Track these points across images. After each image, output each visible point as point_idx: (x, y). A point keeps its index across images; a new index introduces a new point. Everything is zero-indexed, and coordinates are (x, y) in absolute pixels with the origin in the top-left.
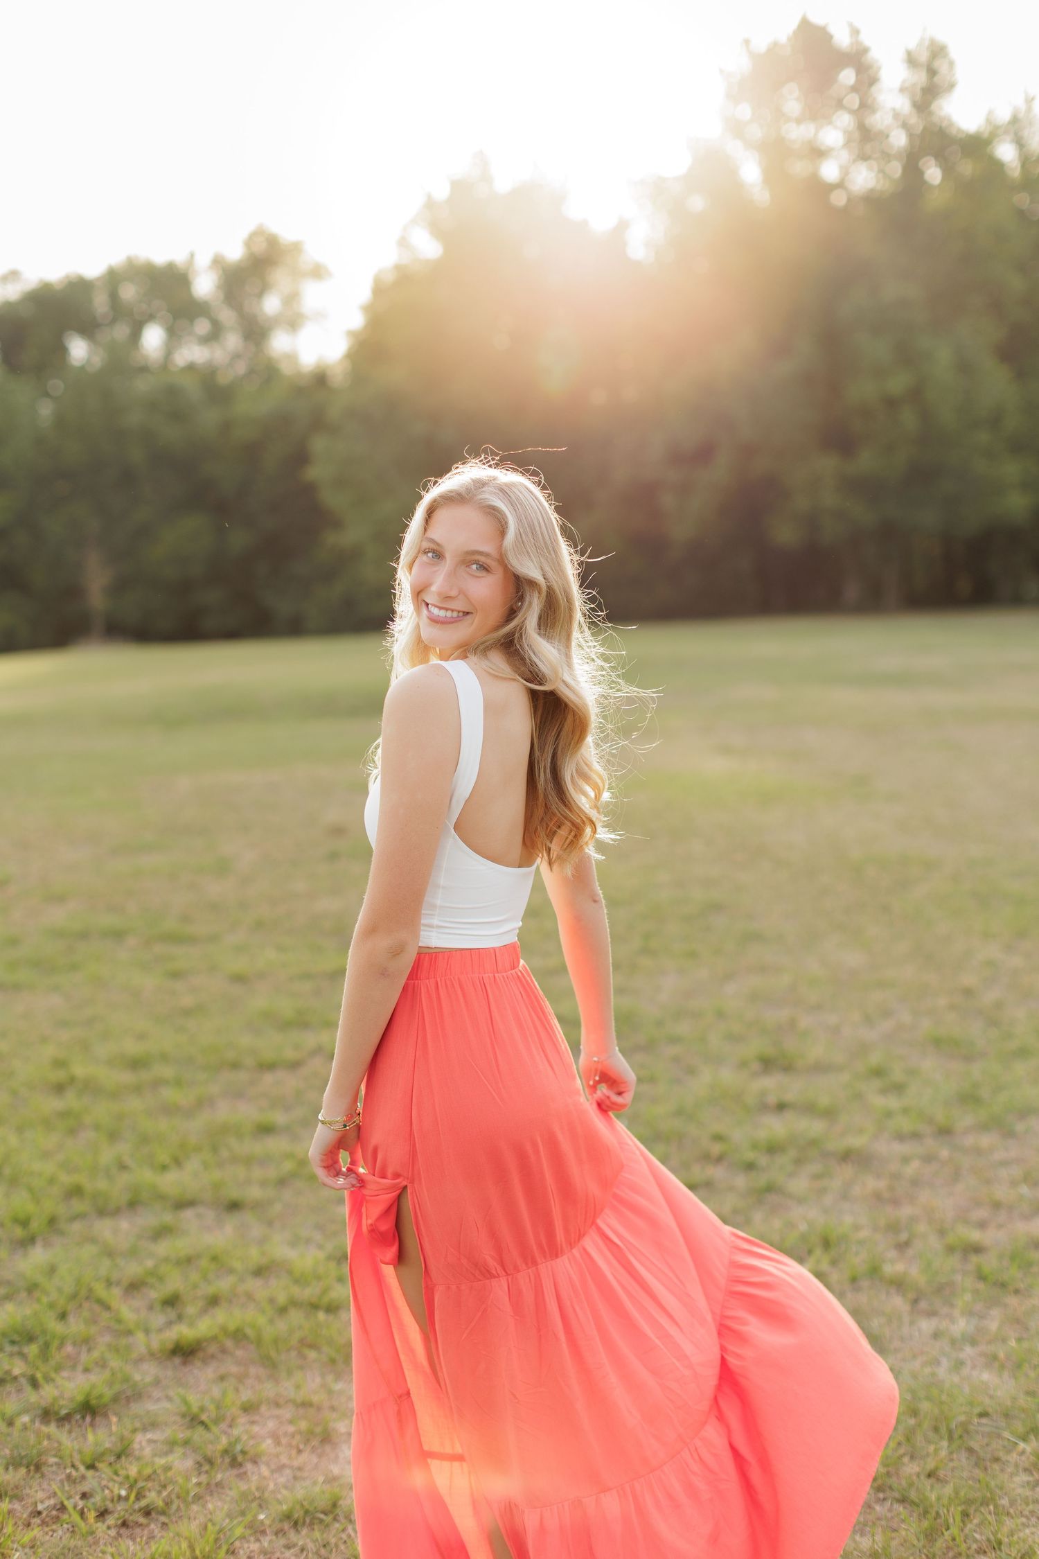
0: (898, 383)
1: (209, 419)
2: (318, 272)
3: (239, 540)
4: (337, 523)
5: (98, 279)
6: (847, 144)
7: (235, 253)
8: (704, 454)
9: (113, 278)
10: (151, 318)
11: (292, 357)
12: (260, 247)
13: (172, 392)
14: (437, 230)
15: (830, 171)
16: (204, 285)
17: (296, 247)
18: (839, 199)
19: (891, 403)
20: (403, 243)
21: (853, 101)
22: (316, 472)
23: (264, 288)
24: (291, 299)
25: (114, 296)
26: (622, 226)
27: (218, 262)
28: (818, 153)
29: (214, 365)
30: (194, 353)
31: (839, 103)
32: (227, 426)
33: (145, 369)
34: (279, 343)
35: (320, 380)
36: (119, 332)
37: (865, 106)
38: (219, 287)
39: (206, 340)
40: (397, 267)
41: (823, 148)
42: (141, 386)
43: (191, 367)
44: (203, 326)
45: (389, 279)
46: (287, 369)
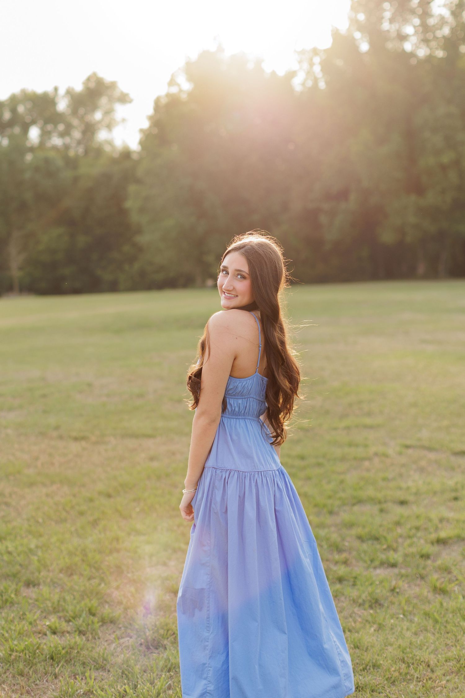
0: (446, 159)
1: (67, 175)
2: (124, 99)
3: (82, 240)
4: (139, 231)
5: (6, 101)
6: (416, 32)
7: (79, 88)
8: (343, 195)
9: (14, 101)
10: (33, 122)
11: (110, 143)
12: (92, 85)
13: (47, 161)
14: (190, 78)
15: (408, 47)
16: (62, 105)
17: (113, 85)
18: (413, 62)
19: (444, 168)
20: (172, 83)
21: (420, 11)
22: (129, 204)
23: (95, 108)
24: (109, 112)
25: (14, 111)
26: (292, 74)
27: (70, 92)
28: (403, 38)
29: (67, 147)
30: (56, 141)
31: (413, 12)
32: (76, 179)
33: (32, 149)
34: (102, 135)
35: (126, 154)
36: (17, 130)
37: (425, 14)
38: (68, 106)
39: (62, 135)
40: (168, 95)
41: (404, 34)
42: (29, 157)
43: (55, 148)
44: (61, 127)
45: (164, 101)
46: (107, 148)
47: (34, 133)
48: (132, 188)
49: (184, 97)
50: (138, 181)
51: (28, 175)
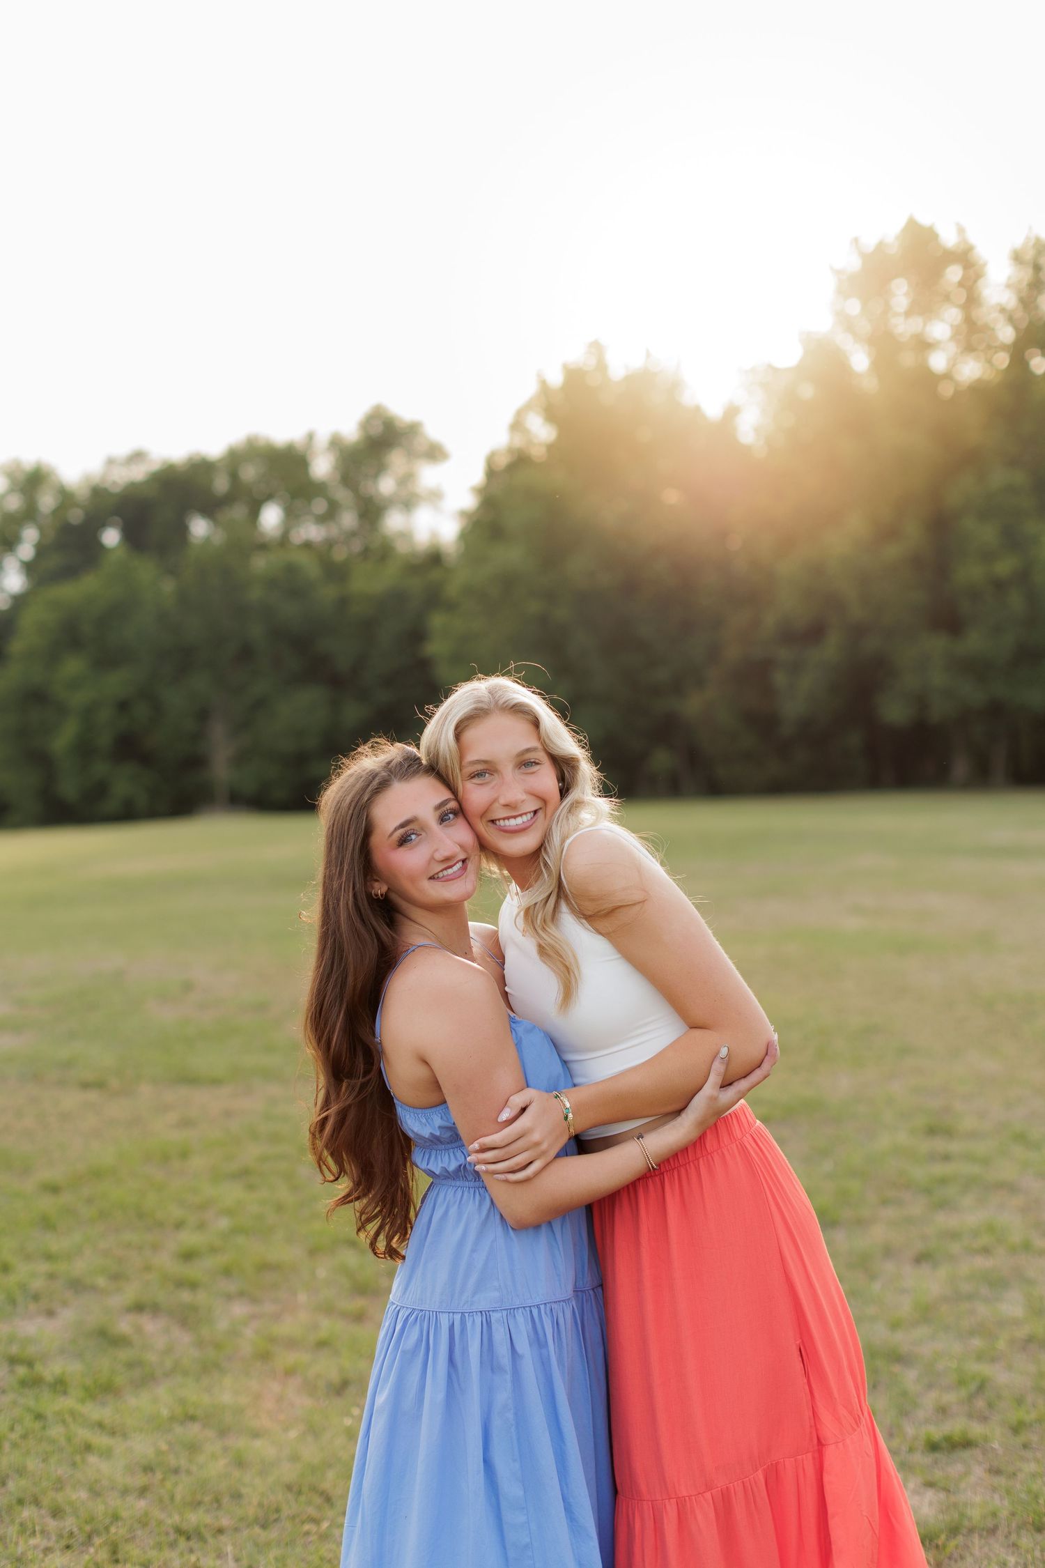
0: (1005, 567)
1: (326, 596)
2: (435, 453)
5: (220, 461)
6: (954, 337)
7: (352, 435)
8: (814, 633)
9: (235, 458)
10: (269, 497)
11: (406, 535)
12: (377, 429)
13: (292, 569)
14: (551, 417)
15: (938, 362)
16: (322, 467)
17: (413, 429)
18: (946, 390)
19: (999, 586)
20: (517, 426)
21: (960, 296)
22: (434, 648)
23: (380, 469)
24: (407, 479)
25: (234, 476)
26: (732, 412)
27: (336, 443)
28: (925, 345)
29: (330, 543)
30: (311, 532)
31: (947, 298)
32: (343, 602)
33: (263, 547)
34: (394, 522)
35: (435, 558)
36: (238, 512)
37: (971, 300)
38: (336, 468)
39: (323, 519)
40: (510, 450)
41: (930, 341)
42: (260, 563)
43: (308, 545)
44: (320, 506)
45: (503, 462)
46: (401, 548)
47: (271, 517)
48: (437, 621)
49: (538, 453)
50: (450, 607)
51: (255, 594)
